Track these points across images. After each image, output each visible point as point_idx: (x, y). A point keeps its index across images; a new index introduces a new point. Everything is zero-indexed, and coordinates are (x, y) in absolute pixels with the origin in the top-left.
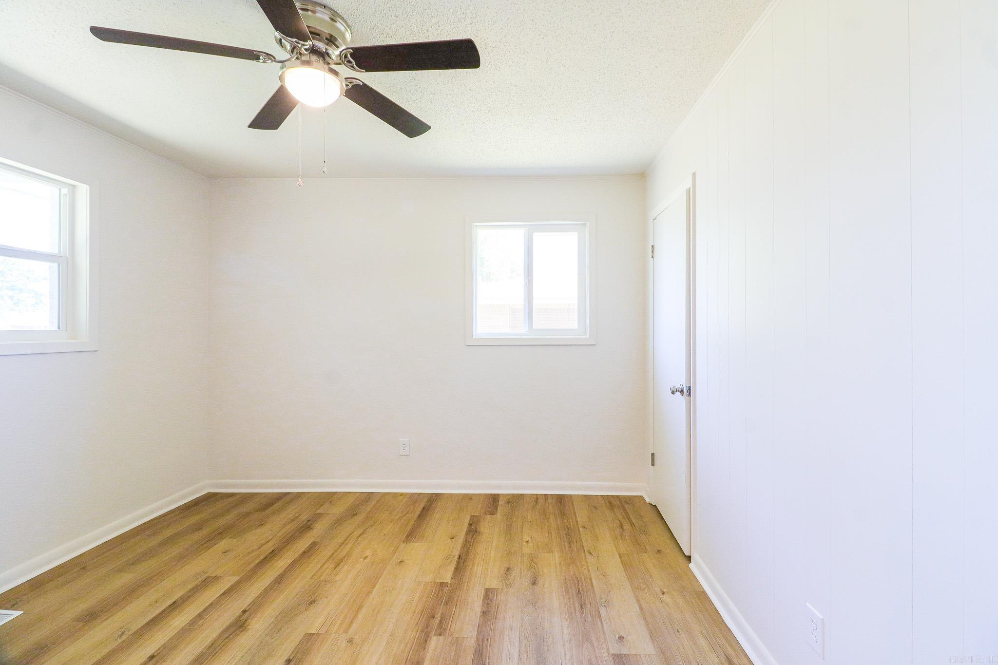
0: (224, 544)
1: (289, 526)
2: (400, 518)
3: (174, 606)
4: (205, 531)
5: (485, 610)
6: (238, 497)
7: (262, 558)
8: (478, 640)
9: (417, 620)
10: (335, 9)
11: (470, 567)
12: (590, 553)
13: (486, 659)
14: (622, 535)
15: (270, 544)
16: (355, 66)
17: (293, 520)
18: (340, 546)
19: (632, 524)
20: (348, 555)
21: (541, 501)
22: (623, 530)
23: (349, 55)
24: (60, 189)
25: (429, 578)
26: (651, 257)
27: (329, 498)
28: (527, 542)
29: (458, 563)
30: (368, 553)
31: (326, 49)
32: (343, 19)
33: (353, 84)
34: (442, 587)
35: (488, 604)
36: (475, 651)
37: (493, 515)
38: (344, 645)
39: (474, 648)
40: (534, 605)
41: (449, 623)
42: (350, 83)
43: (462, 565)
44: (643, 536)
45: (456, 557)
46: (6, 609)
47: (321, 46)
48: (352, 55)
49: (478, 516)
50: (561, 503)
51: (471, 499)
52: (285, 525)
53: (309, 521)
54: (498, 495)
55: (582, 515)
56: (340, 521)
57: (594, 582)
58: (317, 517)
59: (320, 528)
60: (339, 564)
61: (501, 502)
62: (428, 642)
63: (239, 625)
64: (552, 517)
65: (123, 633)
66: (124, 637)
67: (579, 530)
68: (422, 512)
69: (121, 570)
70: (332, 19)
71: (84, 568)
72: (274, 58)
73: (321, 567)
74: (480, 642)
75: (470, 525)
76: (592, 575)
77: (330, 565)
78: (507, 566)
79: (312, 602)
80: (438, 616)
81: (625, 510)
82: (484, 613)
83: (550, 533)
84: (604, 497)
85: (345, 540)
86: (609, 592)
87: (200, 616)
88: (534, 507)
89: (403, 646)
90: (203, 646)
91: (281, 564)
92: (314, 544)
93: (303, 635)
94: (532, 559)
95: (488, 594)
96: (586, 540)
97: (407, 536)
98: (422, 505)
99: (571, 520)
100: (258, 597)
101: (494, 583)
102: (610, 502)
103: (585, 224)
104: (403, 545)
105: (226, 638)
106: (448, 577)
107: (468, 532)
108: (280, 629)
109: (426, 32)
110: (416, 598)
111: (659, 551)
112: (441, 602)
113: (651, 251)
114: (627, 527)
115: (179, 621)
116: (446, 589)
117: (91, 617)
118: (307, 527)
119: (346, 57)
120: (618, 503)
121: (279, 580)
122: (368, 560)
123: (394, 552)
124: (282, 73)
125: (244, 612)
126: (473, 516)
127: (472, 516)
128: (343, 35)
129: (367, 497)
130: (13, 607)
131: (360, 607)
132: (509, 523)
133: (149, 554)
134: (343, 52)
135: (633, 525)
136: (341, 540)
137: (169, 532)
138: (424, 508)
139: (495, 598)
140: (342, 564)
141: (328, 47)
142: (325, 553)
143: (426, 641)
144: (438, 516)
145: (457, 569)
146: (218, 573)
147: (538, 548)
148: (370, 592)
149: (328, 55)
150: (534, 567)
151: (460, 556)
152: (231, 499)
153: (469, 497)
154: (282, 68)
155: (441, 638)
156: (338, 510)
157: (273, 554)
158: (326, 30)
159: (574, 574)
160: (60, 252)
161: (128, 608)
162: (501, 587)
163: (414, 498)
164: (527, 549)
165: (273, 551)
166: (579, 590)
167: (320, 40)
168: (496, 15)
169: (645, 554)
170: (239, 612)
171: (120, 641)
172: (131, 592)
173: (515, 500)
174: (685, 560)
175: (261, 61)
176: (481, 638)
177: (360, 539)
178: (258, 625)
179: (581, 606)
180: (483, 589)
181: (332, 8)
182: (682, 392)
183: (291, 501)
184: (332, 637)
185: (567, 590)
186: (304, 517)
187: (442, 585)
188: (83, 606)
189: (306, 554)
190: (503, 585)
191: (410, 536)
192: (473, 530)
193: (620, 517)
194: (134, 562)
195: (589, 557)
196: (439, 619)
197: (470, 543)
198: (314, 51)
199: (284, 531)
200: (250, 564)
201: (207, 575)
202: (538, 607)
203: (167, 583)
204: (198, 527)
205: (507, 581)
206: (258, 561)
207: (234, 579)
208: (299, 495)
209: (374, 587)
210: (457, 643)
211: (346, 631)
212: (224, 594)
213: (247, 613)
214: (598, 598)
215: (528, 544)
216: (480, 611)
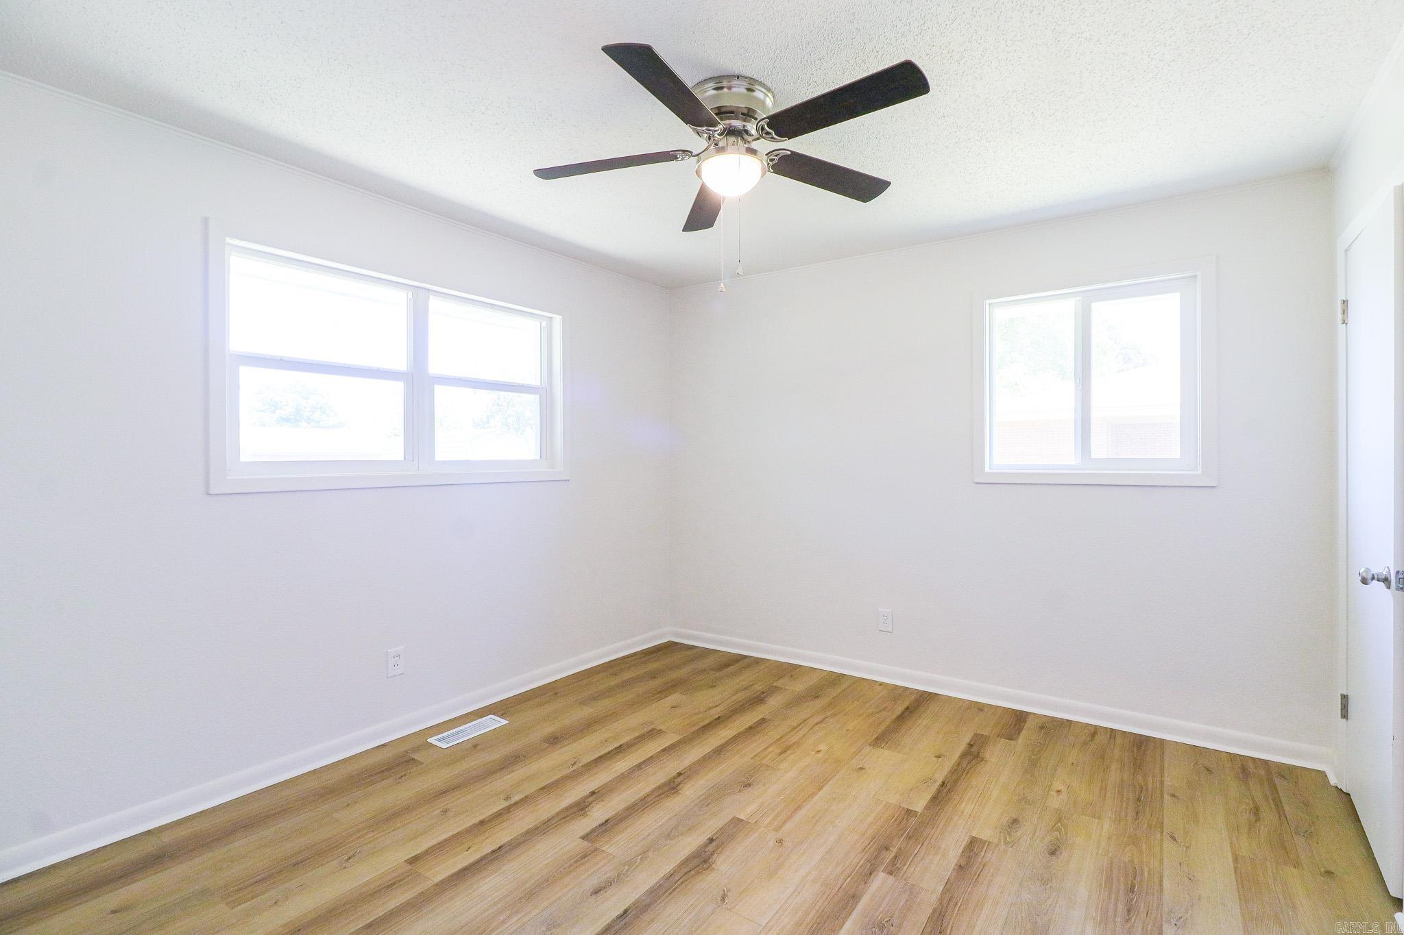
0: (674, 698)
1: (740, 694)
2: (872, 714)
3: (620, 750)
4: (658, 682)
5: (963, 863)
6: (695, 651)
7: (707, 722)
8: (941, 899)
9: (865, 844)
10: (750, 76)
11: (956, 802)
12: (1174, 839)
13: (947, 926)
14: (1251, 826)
15: (718, 709)
16: (775, 136)
17: (745, 689)
18: (791, 731)
19: (1281, 812)
20: (797, 744)
21: (1100, 738)
22: (1258, 819)
23: (766, 126)
24: (541, 323)
25: (894, 799)
26: (1340, 321)
27: (791, 671)
28: (1058, 791)
29: (939, 791)
30: (822, 747)
31: (744, 126)
32: (761, 84)
33: (779, 157)
34: (909, 815)
35: (970, 857)
36: (934, 911)
37: (1010, 739)
38: (771, 843)
39: (935, 906)
40: (1045, 881)
41: (906, 864)
42: (776, 156)
43: (944, 795)
44: (1300, 841)
45: (939, 782)
46: (498, 716)
47: (737, 124)
48: (768, 125)
49: (986, 737)
50: (1139, 747)
51: (981, 710)
52: (737, 692)
53: (763, 693)
54: (1028, 713)
55: (1174, 776)
56: (800, 700)
57: (1166, 883)
58: (773, 690)
59: (774, 702)
60: (785, 751)
61: (1030, 724)
62: (872, 876)
63: (672, 787)
64: (1114, 766)
65: (575, 763)
66: (575, 767)
67: (1162, 797)
68: (903, 713)
69: (583, 703)
70: (749, 90)
71: (556, 694)
72: (691, 153)
73: (766, 749)
74: (945, 902)
75: (971, 745)
76: (1166, 873)
77: (775, 750)
78: (1014, 816)
79: (748, 785)
80: (894, 850)
81: (1274, 788)
82: (960, 867)
83: (1103, 788)
84: (1232, 757)
85: (799, 725)
86: (1192, 906)
87: (639, 766)
88: (1085, 744)
89: (839, 869)
90: (637, 797)
91: (725, 733)
92: (763, 721)
93: (730, 817)
94: (1060, 818)
95: (974, 846)
96: (1172, 814)
97: (877, 739)
98: (906, 704)
99: (1151, 779)
100: (694, 764)
101: (985, 834)
102: (1244, 769)
103: (1195, 276)
104: (868, 749)
105: (657, 796)
106: (919, 805)
107: (963, 755)
108: (709, 804)
109: (863, 64)
110: (870, 819)
111: (1329, 873)
112: (902, 835)
113: (1340, 311)
114: (1268, 816)
115: (622, 765)
116: (913, 820)
117: (554, 740)
118: (759, 699)
119: (763, 129)
120: (1263, 772)
121: (719, 751)
122: (820, 755)
123: (855, 754)
124: (699, 166)
125: (679, 774)
126: (979, 734)
127: (976, 735)
128: (763, 103)
129: (836, 679)
130: (502, 716)
131: (799, 808)
132: (1034, 757)
133: (609, 692)
134: (760, 124)
135: (1283, 817)
136: (794, 724)
137: (627, 675)
138: (908, 707)
139: (983, 853)
140: (789, 752)
141: (746, 124)
142: (773, 733)
143: (871, 874)
144: (925, 723)
145: (934, 799)
146: (663, 727)
147: (1075, 804)
148: (813, 795)
149: (747, 132)
150: (1058, 830)
151: (943, 783)
152: (689, 653)
153: (980, 707)
154: (698, 161)
155: (891, 878)
156: (799, 687)
157: (719, 721)
158: (742, 104)
159: (1132, 861)
160: (541, 384)
161: (582, 741)
162: (995, 841)
163: (897, 692)
164: (1055, 802)
165: (719, 717)
166: (1133, 887)
167: (737, 118)
168: (953, 10)
169: (1295, 871)
170: (675, 773)
171: (572, 769)
172: (588, 726)
173: (1054, 728)
174: (1389, 905)
175: (679, 159)
176: (947, 898)
177: (816, 728)
178: (691, 791)
179: (1129, 911)
180: (968, 835)
181: (746, 75)
182: (1386, 580)
183: (748, 666)
184: (760, 830)
185: (1109, 880)
186: (758, 687)
187: (909, 813)
188: (548, 729)
189: (752, 730)
190: (1000, 839)
191: (880, 740)
192: (973, 754)
193: (1258, 795)
194: (594, 699)
195: (1168, 843)
196: (893, 855)
197: (964, 771)
198: (731, 132)
199: (734, 698)
200: (694, 725)
201: (653, 726)
202: (1051, 887)
203: (617, 726)
204: (653, 675)
205: (1008, 837)
206: (702, 724)
207: (676, 738)
208: (758, 661)
209: (820, 789)
210: (912, 892)
211: (778, 829)
212: (664, 750)
213: (682, 777)
214: (1166, 909)
215: (1058, 795)
216: (954, 864)
